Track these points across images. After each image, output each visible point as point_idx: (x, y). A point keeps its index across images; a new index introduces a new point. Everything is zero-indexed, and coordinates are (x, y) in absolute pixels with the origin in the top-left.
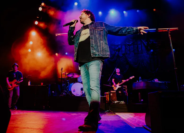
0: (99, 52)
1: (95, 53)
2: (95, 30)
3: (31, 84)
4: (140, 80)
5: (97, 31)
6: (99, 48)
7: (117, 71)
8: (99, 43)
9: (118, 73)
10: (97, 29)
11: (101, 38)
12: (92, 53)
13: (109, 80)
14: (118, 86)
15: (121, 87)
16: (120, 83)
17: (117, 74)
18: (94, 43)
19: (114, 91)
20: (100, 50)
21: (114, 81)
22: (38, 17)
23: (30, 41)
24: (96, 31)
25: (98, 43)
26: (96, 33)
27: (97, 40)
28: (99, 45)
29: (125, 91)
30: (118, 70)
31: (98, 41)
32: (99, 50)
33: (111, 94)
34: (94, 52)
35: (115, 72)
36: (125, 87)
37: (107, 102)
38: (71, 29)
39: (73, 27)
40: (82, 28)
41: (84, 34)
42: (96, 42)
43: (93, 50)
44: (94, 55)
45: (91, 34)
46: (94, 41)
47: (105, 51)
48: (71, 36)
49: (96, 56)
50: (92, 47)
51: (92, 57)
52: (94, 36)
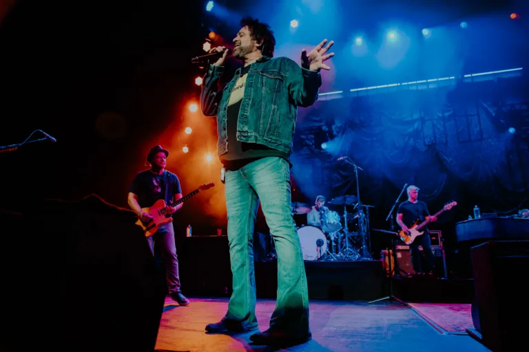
0: (261, 133)
1: (247, 132)
2: (263, 75)
3: (192, 232)
4: (477, 215)
5: (268, 78)
6: (262, 121)
8: (266, 108)
10: (267, 73)
11: (272, 96)
12: (239, 131)
13: (390, 218)
14: (415, 233)
17: (410, 200)
18: (251, 107)
19: (406, 245)
20: (263, 128)
21: (402, 218)
22: (202, 68)
24: (264, 78)
25: (263, 109)
26: (262, 83)
27: (261, 101)
28: (262, 113)
29: (438, 244)
31: (263, 104)
32: (261, 126)
33: (399, 255)
34: (246, 129)
36: (436, 235)
37: (388, 276)
38: (213, 73)
39: (218, 67)
40: (238, 73)
41: (238, 88)
42: (256, 105)
43: (242, 124)
44: (244, 136)
45: (249, 85)
46: (251, 102)
47: (278, 133)
48: (212, 92)
49: (248, 140)
50: (242, 115)
51: (238, 140)
52: (256, 91)
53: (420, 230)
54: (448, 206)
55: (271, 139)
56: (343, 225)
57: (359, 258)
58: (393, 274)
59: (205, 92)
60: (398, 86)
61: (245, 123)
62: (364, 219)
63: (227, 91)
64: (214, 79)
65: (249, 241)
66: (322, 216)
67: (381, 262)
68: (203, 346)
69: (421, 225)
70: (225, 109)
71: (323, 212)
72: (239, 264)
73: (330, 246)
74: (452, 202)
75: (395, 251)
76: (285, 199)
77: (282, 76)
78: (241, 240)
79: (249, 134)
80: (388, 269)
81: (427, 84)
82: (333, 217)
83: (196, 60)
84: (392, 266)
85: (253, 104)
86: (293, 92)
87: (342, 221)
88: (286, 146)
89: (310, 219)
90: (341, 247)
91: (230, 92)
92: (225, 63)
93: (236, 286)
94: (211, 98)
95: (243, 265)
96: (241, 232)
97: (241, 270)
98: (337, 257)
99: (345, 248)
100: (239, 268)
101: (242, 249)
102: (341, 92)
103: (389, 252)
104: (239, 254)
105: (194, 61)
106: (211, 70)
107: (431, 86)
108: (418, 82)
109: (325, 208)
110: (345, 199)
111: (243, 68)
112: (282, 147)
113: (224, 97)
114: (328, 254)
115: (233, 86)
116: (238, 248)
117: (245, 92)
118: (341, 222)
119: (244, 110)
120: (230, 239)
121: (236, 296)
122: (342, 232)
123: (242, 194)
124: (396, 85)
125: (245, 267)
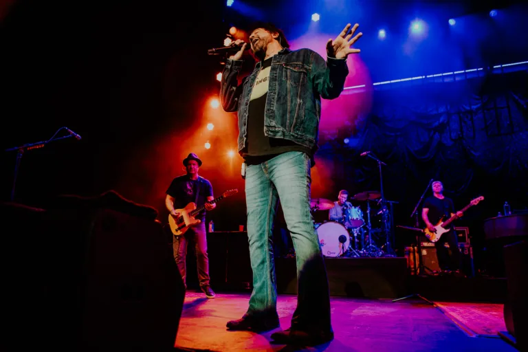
0: (287, 128)
1: (275, 127)
2: (287, 69)
3: (214, 228)
4: (507, 212)
5: (292, 71)
6: (288, 116)
7: (434, 188)
8: (292, 102)
9: (437, 193)
10: (291, 66)
11: (297, 90)
12: (266, 126)
13: (415, 214)
14: (440, 230)
15: (448, 230)
16: (444, 221)
17: (436, 195)
18: (277, 101)
19: (431, 242)
20: (290, 123)
21: (429, 214)
23: (206, 124)
24: (288, 71)
25: (289, 104)
26: (287, 76)
27: (286, 95)
28: (288, 107)
29: (465, 241)
30: (437, 186)
31: (289, 98)
32: (288, 121)
33: (424, 252)
34: (273, 124)
35: (431, 191)
36: (463, 232)
37: (413, 274)
38: (231, 67)
39: (236, 61)
40: (258, 66)
41: (260, 82)
42: (282, 99)
43: (270, 118)
44: (272, 132)
45: (273, 79)
46: (276, 96)
47: (304, 128)
48: (231, 87)
49: (275, 136)
50: (268, 110)
51: (266, 135)
52: (280, 85)
53: (445, 227)
54: (475, 202)
55: (297, 134)
56: (366, 221)
57: (382, 255)
58: (418, 271)
59: (225, 88)
60: (422, 79)
61: (272, 117)
62: (388, 215)
63: (248, 84)
64: (233, 73)
65: (269, 237)
66: (345, 212)
67: (406, 259)
68: (224, 344)
69: (447, 222)
70: (247, 104)
71: (345, 208)
72: (259, 261)
73: (352, 242)
74: (478, 197)
75: (420, 248)
76: (305, 195)
77: (306, 69)
78: (261, 236)
79: (277, 129)
80: (412, 266)
81: (454, 76)
82: (355, 213)
83: (213, 52)
84: (417, 263)
85: (279, 99)
86: (317, 84)
87: (365, 216)
88: (311, 141)
89: (333, 214)
90: (365, 244)
91: (251, 86)
92: (243, 56)
93: (256, 282)
94: (231, 93)
95: (263, 262)
96: (261, 229)
97: (261, 267)
98: (360, 254)
99: (369, 244)
100: (259, 265)
101: (262, 246)
102: (364, 86)
103: (414, 249)
104: (259, 250)
105: (210, 52)
106: (229, 64)
107: (458, 79)
108: (444, 74)
109: (348, 203)
110: (368, 195)
111: (263, 62)
112: (307, 142)
113: (245, 92)
114: (351, 250)
115: (253, 80)
116: (258, 244)
117: (270, 86)
118: (363, 217)
119: (270, 104)
120: (249, 236)
121: (257, 293)
122: (365, 228)
123: (263, 189)
124: (420, 77)
125: (266, 264)
